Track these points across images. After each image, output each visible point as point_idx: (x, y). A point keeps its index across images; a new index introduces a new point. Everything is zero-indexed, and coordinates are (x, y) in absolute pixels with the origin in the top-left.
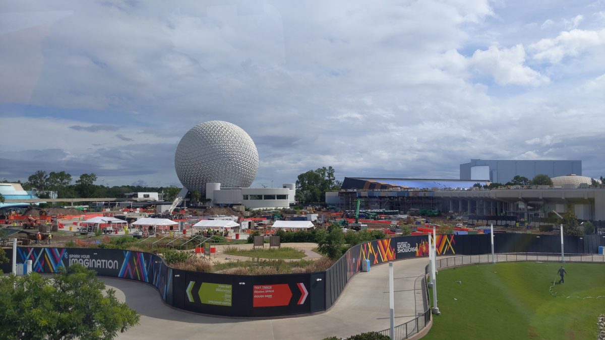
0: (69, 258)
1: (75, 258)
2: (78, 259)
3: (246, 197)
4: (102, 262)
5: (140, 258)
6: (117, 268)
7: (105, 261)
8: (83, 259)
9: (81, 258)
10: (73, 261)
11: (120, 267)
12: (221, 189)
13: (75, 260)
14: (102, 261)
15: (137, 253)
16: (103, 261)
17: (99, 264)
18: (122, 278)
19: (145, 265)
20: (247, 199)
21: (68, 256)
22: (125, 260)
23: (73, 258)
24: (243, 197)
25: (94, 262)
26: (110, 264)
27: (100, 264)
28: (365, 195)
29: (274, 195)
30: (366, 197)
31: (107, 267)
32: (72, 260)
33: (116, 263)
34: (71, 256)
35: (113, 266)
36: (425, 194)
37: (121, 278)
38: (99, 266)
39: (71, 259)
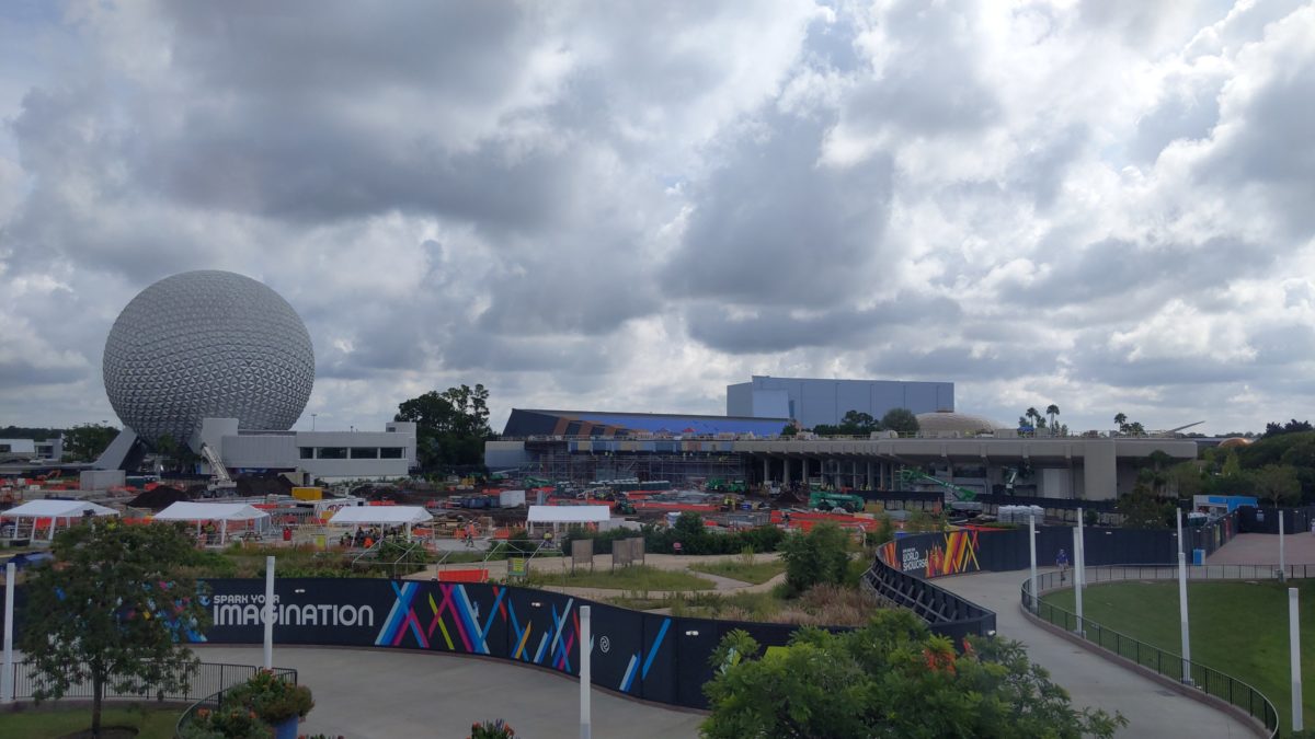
0: (212, 605)
1: (231, 604)
2: (243, 606)
3: (307, 453)
4: (320, 613)
5: (454, 599)
6: (371, 623)
7: (330, 607)
8: (257, 604)
9: (250, 602)
10: (227, 612)
11: (380, 621)
12: (240, 433)
13: (231, 609)
14: (320, 607)
15: (443, 587)
16: (325, 608)
17: (310, 616)
18: (390, 646)
19: (474, 614)
20: (310, 456)
21: (211, 598)
22: (397, 603)
23: (226, 603)
24: (298, 453)
25: (293, 613)
26: (348, 615)
27: (314, 617)
28: (587, 449)
29: (375, 450)
30: (588, 453)
31: (335, 623)
32: (224, 608)
33: (366, 613)
34: (218, 599)
35: (357, 617)
36: (714, 446)
37: (386, 646)
38: (310, 621)
39: (220, 605)
